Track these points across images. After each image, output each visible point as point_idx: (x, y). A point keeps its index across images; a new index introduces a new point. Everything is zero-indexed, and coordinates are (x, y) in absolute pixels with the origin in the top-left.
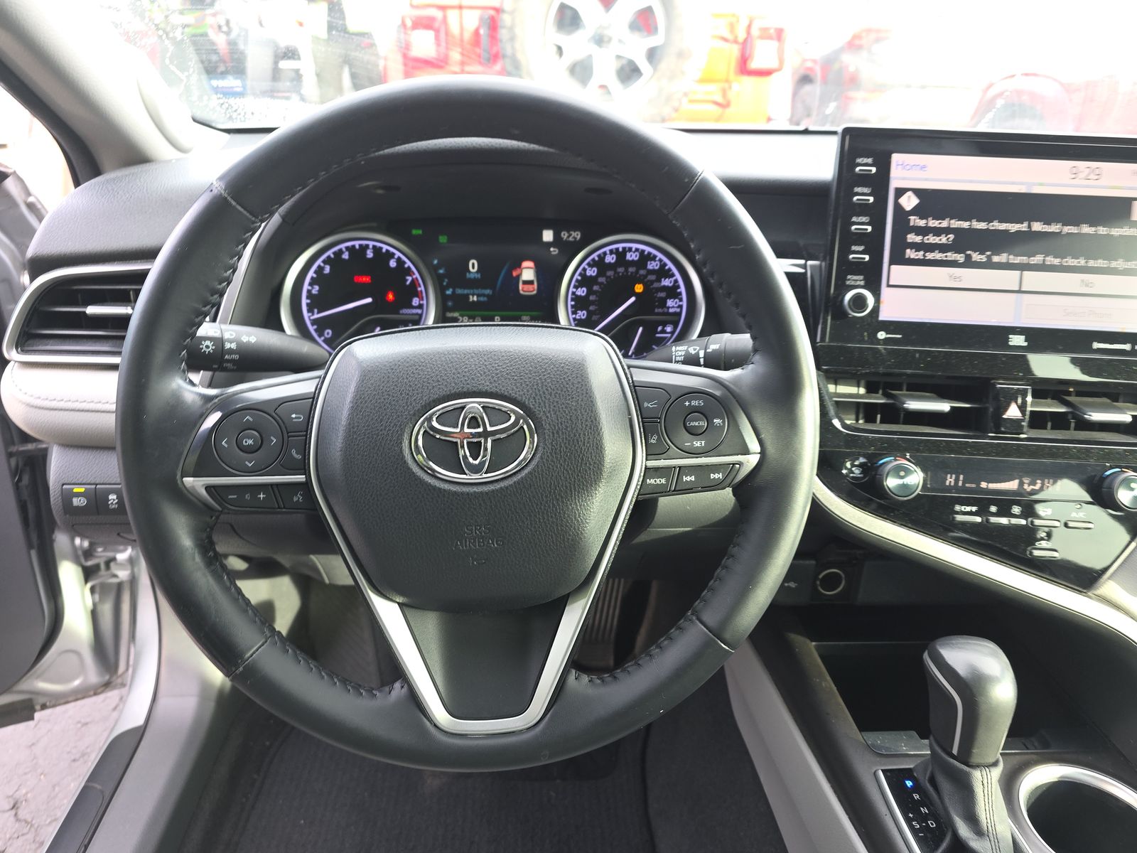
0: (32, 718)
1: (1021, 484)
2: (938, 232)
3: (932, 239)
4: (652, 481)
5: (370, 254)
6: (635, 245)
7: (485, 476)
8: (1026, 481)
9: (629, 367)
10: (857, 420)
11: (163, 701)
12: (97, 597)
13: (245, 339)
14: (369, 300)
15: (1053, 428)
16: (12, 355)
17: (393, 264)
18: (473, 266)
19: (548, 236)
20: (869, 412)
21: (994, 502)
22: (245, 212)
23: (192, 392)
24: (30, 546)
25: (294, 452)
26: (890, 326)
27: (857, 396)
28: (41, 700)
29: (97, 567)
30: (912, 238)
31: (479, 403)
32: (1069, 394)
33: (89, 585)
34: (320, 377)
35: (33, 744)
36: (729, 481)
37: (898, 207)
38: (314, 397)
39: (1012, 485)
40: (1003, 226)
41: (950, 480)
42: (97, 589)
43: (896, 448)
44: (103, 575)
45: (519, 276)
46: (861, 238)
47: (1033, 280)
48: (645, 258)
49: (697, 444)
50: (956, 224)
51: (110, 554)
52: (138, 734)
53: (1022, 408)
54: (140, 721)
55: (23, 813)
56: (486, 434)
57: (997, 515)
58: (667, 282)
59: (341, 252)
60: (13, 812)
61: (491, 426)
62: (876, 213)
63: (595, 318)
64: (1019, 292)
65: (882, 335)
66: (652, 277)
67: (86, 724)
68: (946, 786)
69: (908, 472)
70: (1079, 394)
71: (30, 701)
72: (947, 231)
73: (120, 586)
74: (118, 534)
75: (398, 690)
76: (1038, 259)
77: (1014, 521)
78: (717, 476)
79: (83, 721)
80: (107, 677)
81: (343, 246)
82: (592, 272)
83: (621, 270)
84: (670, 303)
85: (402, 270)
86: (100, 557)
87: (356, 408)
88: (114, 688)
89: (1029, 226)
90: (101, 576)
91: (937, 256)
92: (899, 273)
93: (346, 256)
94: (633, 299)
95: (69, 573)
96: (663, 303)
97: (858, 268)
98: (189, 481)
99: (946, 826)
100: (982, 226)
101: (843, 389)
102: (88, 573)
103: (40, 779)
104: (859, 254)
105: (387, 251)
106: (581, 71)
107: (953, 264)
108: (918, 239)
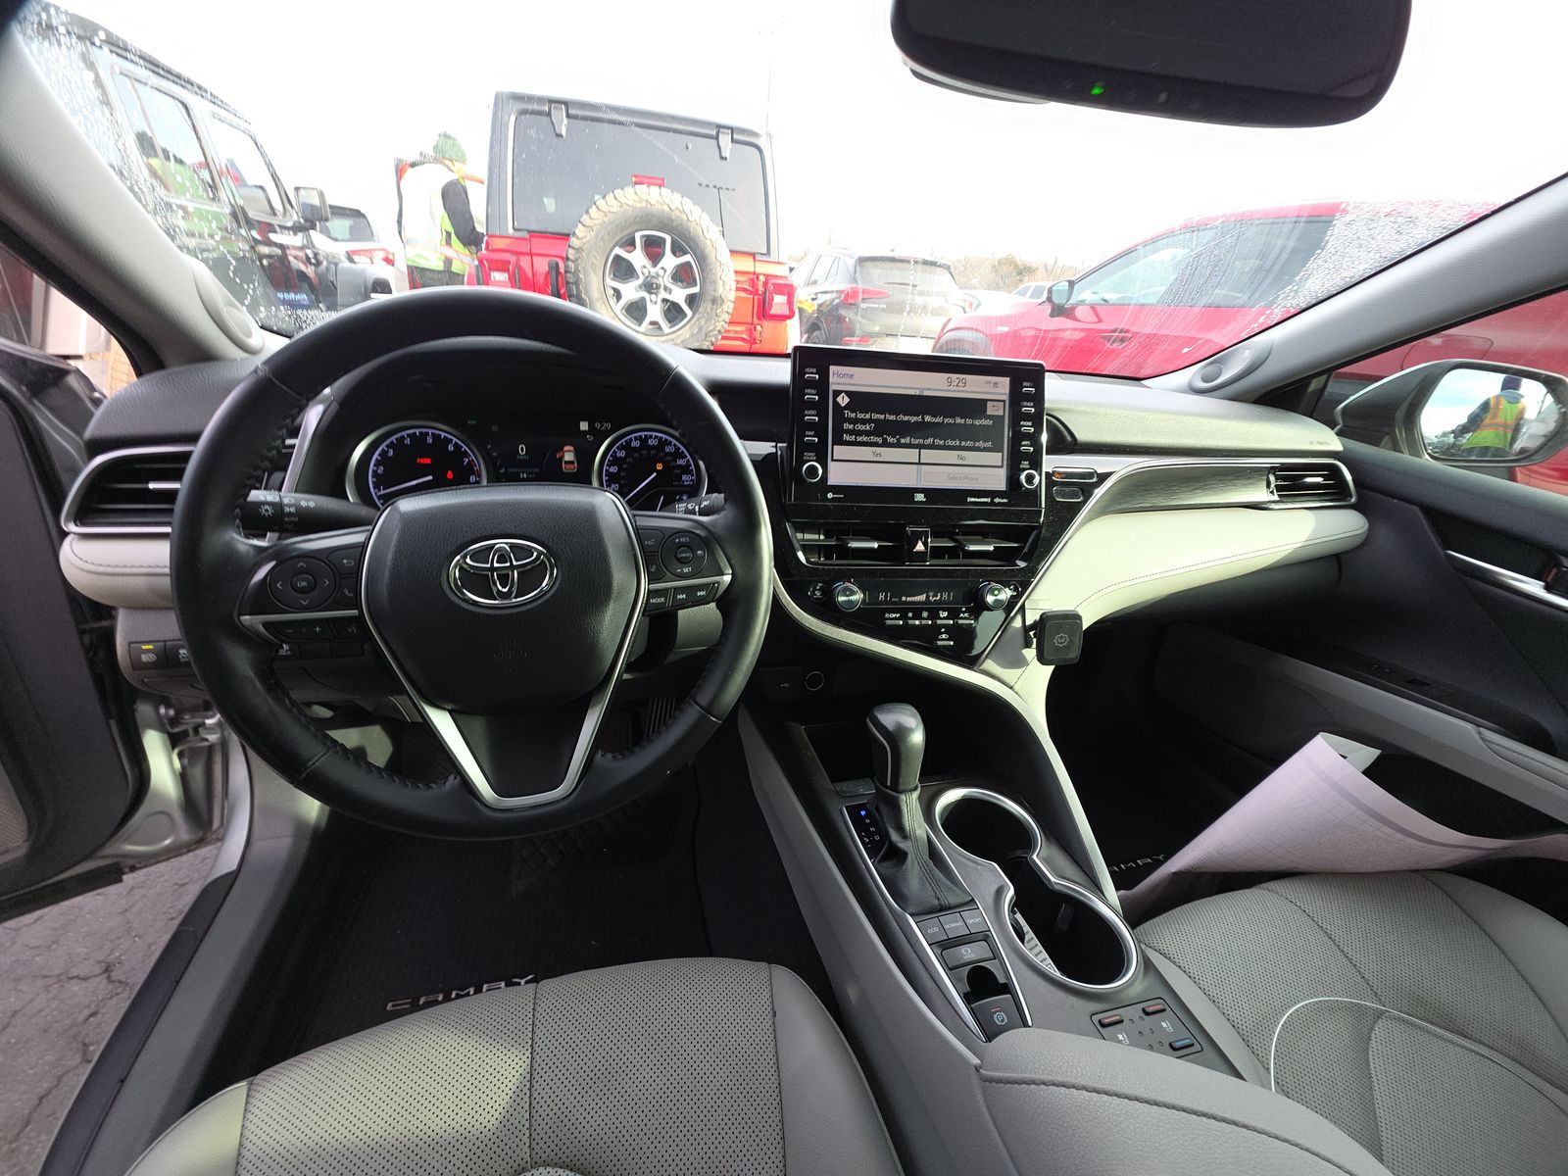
0: (120, 880)
1: (928, 597)
2: (864, 422)
3: (860, 427)
4: (654, 601)
5: (430, 440)
6: (655, 434)
7: (514, 600)
8: (931, 594)
9: (634, 516)
10: (820, 559)
11: (257, 845)
12: (186, 761)
13: (303, 504)
14: (431, 478)
15: (949, 558)
16: (72, 527)
17: (451, 448)
18: (522, 450)
19: (584, 426)
20: (827, 551)
21: (911, 610)
22: (291, 392)
23: (247, 544)
24: (108, 715)
25: (346, 591)
26: (836, 489)
27: (819, 540)
28: (130, 862)
29: (185, 733)
30: (846, 426)
31: (506, 543)
32: (958, 534)
33: (176, 751)
34: (368, 530)
35: (126, 910)
36: (712, 595)
37: (836, 404)
38: (364, 546)
39: (922, 598)
40: (906, 418)
41: (882, 597)
42: (186, 755)
43: (844, 576)
44: (193, 742)
45: (562, 457)
46: (811, 425)
47: (928, 455)
48: (663, 443)
49: (686, 570)
50: (875, 416)
51: (199, 720)
52: (233, 877)
53: (925, 544)
54: (234, 866)
55: (117, 974)
56: (512, 567)
57: (913, 618)
58: (680, 462)
59: (403, 437)
60: (105, 976)
61: (516, 561)
62: (821, 408)
63: (625, 490)
64: (919, 463)
65: (830, 495)
66: (669, 458)
67: (184, 884)
68: (884, 809)
69: (853, 593)
70: (964, 534)
71: (118, 863)
72: (870, 421)
73: (211, 748)
74: (192, 686)
75: (452, 781)
76: (930, 441)
77: (924, 622)
78: (702, 593)
79: (180, 882)
80: (201, 834)
81: (405, 433)
82: (621, 454)
83: (645, 452)
84: (684, 477)
85: (459, 453)
86: (187, 724)
87: (398, 552)
88: (209, 843)
89: (923, 418)
90: (190, 741)
91: (865, 439)
92: (840, 451)
93: (408, 441)
94: (655, 474)
95: (154, 743)
96: (679, 478)
97: (811, 447)
98: (246, 618)
99: (886, 836)
100: (892, 417)
101: (807, 536)
102: (174, 740)
103: (135, 941)
104: (811, 438)
105: (445, 437)
106: (637, 310)
107: (875, 444)
108: (851, 427)
